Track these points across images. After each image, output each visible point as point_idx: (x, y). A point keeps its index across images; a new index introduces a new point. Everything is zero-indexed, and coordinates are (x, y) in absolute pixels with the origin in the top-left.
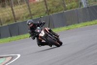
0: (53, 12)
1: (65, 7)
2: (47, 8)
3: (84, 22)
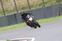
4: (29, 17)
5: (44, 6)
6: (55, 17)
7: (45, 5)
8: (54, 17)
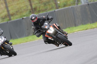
0: (39, 11)
1: (56, 4)
2: (31, 5)
3: (83, 24)
4: (47, 27)
5: (10, 19)
6: (28, 37)
7: (12, 18)
8: (26, 36)
